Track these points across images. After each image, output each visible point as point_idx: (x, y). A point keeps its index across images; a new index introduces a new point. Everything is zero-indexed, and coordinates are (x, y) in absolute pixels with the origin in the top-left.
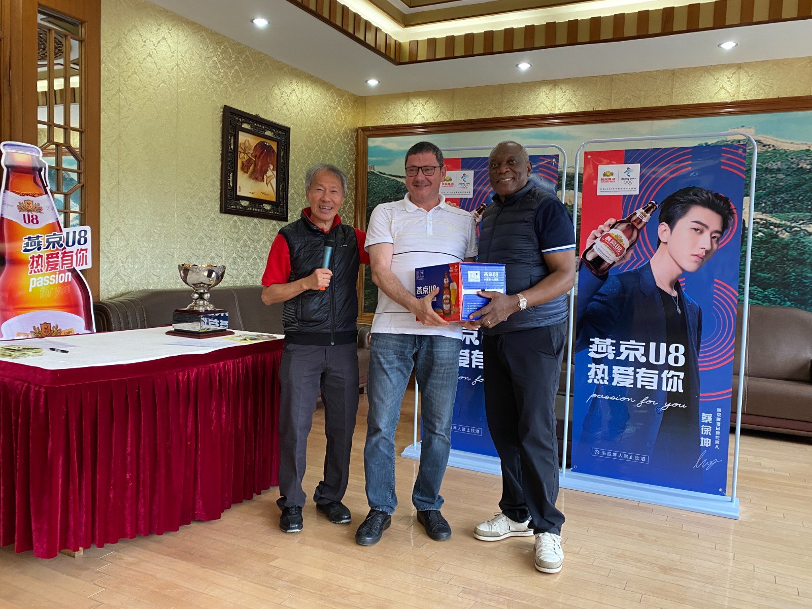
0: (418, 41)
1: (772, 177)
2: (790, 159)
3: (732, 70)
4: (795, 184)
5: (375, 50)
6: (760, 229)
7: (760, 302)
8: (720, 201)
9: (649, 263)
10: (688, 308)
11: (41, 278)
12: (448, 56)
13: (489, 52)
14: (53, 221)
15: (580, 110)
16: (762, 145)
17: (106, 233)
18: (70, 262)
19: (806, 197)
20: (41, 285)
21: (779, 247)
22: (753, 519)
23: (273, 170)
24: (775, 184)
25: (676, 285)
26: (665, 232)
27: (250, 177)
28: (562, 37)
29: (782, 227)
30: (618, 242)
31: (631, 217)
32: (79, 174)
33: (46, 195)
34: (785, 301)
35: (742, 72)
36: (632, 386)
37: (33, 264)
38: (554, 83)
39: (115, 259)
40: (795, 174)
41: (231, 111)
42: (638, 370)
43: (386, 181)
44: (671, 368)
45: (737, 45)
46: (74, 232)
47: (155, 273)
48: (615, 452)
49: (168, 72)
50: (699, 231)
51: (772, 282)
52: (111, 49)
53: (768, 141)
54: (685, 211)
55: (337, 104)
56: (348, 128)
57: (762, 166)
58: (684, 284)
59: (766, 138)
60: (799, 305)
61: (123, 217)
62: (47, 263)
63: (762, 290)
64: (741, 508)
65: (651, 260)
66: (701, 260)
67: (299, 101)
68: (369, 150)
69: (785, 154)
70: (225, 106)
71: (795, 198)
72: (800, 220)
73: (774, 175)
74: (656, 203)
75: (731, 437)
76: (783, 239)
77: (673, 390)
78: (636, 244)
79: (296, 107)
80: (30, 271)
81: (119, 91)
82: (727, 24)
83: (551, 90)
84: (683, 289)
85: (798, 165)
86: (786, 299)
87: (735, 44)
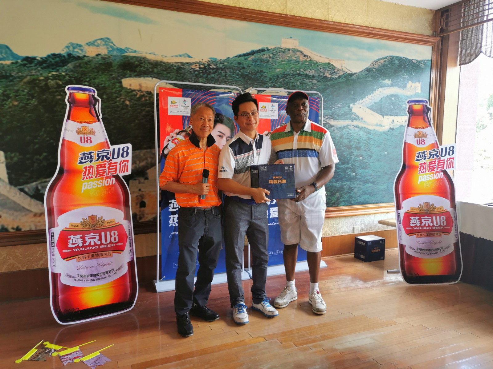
1: (310, 82)
2: (319, 69)
16: (303, 56)
19: (329, 99)
24: (311, 88)
40: (322, 81)
57: (303, 72)
69: (317, 64)
73: (311, 80)
85: (324, 74)
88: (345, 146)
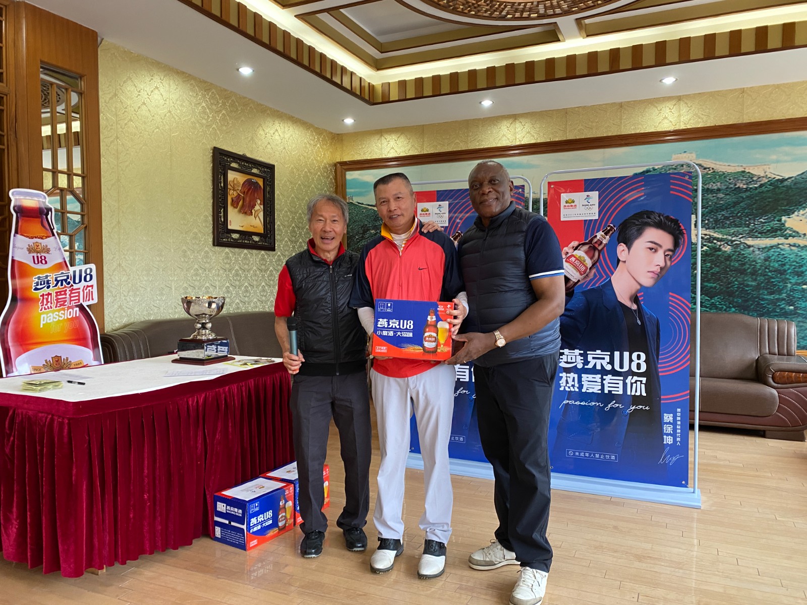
0: (389, 83)
1: (713, 197)
2: (728, 180)
3: (674, 102)
4: (734, 203)
5: (351, 92)
6: (705, 243)
7: (707, 309)
8: (671, 223)
9: (610, 280)
10: (646, 319)
11: (51, 314)
12: (417, 96)
13: (455, 91)
14: (61, 260)
15: (539, 141)
16: (703, 168)
17: (108, 270)
18: (77, 298)
19: (744, 214)
20: (51, 321)
21: (723, 259)
22: (714, 508)
23: (261, 204)
24: (716, 203)
25: (635, 299)
26: (623, 252)
27: (240, 211)
28: (520, 76)
29: (724, 241)
30: (582, 262)
31: (592, 240)
32: (83, 216)
33: (53, 237)
34: (730, 308)
35: (681, 104)
36: (600, 392)
37: (43, 302)
38: (514, 117)
39: (118, 293)
40: (733, 193)
41: (221, 152)
42: (604, 377)
43: (364, 210)
44: (634, 374)
45: (677, 80)
46: (81, 271)
47: (156, 305)
48: (587, 453)
49: (161, 118)
50: (653, 250)
51: (718, 291)
52: (108, 99)
53: (708, 165)
54: (640, 232)
55: (316, 141)
56: (328, 164)
57: (706, 187)
58: (643, 298)
59: (706, 161)
60: (742, 311)
61: (124, 254)
62: (56, 300)
63: (709, 299)
64: (704, 498)
65: (613, 278)
66: (657, 276)
67: (282, 140)
68: (347, 183)
69: (723, 176)
70: (215, 147)
71: (734, 215)
72: (739, 234)
73: (715, 195)
74: (614, 226)
75: (691, 433)
76: (726, 251)
77: (637, 394)
78: (598, 264)
79: (280, 145)
80: (40, 309)
81: (117, 138)
82: (668, 61)
83: (512, 123)
84: (642, 303)
85: (736, 185)
86: (731, 305)
87: (675, 79)
88: (774, 271)
